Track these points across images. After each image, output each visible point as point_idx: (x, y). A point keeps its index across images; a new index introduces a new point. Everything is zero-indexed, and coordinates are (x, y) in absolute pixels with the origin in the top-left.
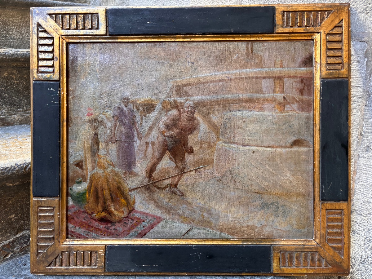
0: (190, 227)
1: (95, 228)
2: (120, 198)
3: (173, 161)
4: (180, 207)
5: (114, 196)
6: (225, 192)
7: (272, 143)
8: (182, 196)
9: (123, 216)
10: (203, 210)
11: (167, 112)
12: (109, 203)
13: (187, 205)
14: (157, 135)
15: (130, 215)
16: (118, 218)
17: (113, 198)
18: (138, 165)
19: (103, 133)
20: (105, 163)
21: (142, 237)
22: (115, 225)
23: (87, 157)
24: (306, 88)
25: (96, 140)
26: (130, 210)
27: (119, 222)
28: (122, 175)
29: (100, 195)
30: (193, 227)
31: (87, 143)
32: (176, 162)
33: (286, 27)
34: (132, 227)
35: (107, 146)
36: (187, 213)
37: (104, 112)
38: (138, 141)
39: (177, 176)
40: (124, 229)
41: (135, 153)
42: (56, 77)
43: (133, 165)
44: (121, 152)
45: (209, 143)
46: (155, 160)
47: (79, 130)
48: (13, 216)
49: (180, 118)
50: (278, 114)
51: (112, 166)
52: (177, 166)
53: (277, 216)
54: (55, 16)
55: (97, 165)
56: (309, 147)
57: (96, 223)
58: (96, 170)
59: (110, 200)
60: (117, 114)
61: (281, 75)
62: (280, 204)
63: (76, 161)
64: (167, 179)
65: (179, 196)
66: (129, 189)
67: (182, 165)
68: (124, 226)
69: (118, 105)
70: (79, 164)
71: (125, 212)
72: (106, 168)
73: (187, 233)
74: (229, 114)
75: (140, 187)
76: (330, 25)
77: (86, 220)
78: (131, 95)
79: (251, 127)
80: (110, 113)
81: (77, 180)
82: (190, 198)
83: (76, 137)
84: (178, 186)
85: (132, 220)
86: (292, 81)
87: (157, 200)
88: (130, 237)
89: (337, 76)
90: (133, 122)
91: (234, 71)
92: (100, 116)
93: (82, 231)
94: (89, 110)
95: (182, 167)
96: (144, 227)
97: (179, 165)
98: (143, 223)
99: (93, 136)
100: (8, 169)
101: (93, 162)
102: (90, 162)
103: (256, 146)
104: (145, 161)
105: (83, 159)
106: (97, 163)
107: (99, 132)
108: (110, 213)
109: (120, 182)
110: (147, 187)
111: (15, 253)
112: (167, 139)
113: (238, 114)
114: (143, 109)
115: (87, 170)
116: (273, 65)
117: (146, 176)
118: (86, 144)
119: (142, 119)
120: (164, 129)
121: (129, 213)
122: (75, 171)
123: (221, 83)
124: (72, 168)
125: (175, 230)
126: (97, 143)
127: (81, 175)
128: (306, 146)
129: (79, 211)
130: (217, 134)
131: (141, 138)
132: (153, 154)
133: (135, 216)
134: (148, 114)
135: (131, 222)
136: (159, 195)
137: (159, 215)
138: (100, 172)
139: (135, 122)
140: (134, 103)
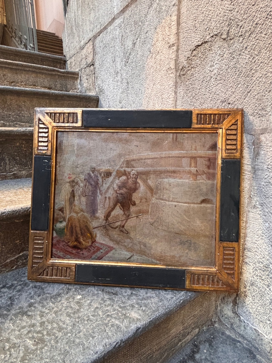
0: (132, 254)
1: (70, 252)
2: (87, 233)
3: (122, 210)
4: (126, 241)
5: (83, 231)
6: (156, 232)
7: (188, 201)
8: (127, 234)
9: (88, 245)
10: (141, 244)
11: (119, 178)
12: (80, 236)
13: (130, 240)
14: (112, 193)
16: (85, 246)
19: (78, 190)
20: (78, 209)
21: (100, 260)
23: (67, 205)
24: (212, 164)
25: (73, 195)
26: (93, 241)
27: (86, 249)
28: (89, 218)
29: (74, 231)
30: (134, 254)
32: (124, 211)
33: (199, 124)
34: (94, 252)
35: (80, 198)
36: (130, 245)
37: (79, 176)
38: (100, 196)
39: (124, 220)
40: (89, 254)
42: (49, 153)
44: (88, 203)
45: (146, 199)
46: (111, 209)
48: (18, 241)
49: (128, 182)
50: (193, 182)
51: (82, 211)
52: (124, 214)
53: (190, 250)
54: (50, 114)
55: (73, 210)
56: (213, 204)
58: (72, 214)
59: (80, 234)
60: (87, 178)
61: (195, 156)
62: (193, 241)
63: (60, 207)
64: (118, 222)
65: (125, 233)
66: (93, 227)
67: (128, 213)
68: (88, 252)
69: (88, 172)
70: (61, 210)
71: (89, 242)
72: (79, 213)
73: (130, 258)
74: (160, 180)
75: (100, 227)
76: (229, 123)
77: (64, 247)
79: (174, 189)
80: (82, 177)
82: (132, 235)
83: (60, 192)
84: (125, 227)
85: (94, 248)
86: (202, 160)
87: (111, 235)
88: (92, 259)
89: (232, 157)
90: (97, 183)
91: (164, 153)
92: (76, 179)
93: (61, 254)
94: (69, 175)
96: (102, 253)
97: (126, 213)
98: (101, 250)
99: (71, 191)
100: (16, 211)
102: (69, 208)
103: (177, 202)
105: (64, 206)
107: (75, 189)
108: (80, 243)
109: (87, 223)
110: (105, 226)
111: (18, 266)
112: (118, 195)
113: (166, 180)
114: (104, 175)
115: (66, 213)
116: (190, 149)
117: (104, 219)
118: (66, 197)
120: (117, 188)
121: (92, 243)
122: (58, 214)
123: (155, 160)
124: (57, 212)
125: (122, 256)
127: (62, 217)
128: (211, 203)
129: (60, 240)
130: (152, 193)
131: (102, 194)
132: (109, 205)
133: (96, 245)
134: (107, 178)
135: (93, 249)
136: (112, 232)
137: (112, 246)
138: (75, 215)
139: (98, 183)
140: (99, 171)
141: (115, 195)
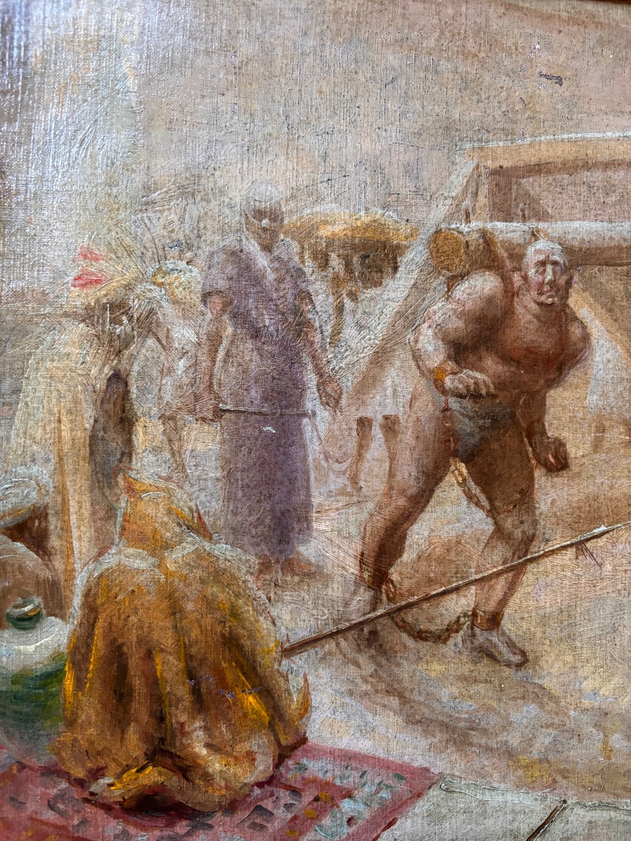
0: (553, 801)
2: (238, 690)
3: (482, 507)
4: (514, 716)
5: (208, 680)
8: (519, 666)
9: (251, 779)
10: (609, 725)
12: (183, 718)
13: (542, 706)
15: (282, 770)
16: (224, 792)
17: (203, 690)
18: (323, 527)
19: (155, 373)
20: (166, 519)
22: (211, 827)
23: (71, 490)
26: (287, 747)
27: (231, 807)
28: (249, 577)
29: (138, 683)
30: (565, 802)
31: (71, 421)
32: (492, 512)
34: (296, 829)
35: (173, 437)
36: (544, 740)
37: (160, 269)
38: (323, 414)
39: (499, 574)
41: (306, 473)
43: (297, 527)
44: (240, 465)
46: (402, 502)
47: (30, 354)
49: (509, 311)
51: (197, 532)
52: (500, 533)
55: (123, 528)
57: (113, 822)
58: (119, 552)
59: (186, 701)
60: (222, 284)
63: (14, 510)
64: (457, 589)
65: (509, 665)
66: (279, 644)
67: (522, 522)
68: (254, 826)
69: (230, 241)
70: (28, 528)
71: (259, 758)
72: (167, 546)
73: (541, 829)
75: (332, 635)
77: (61, 814)
78: (293, 197)
80: (187, 276)
81: (16, 607)
82: (553, 671)
83: (17, 391)
84: (503, 622)
85: (295, 792)
87: (412, 690)
92: (138, 291)
94: (85, 257)
95: (524, 532)
96: (350, 821)
97: (508, 523)
98: (347, 806)
99: (101, 385)
101: (102, 514)
102: (86, 513)
104: (355, 509)
105: (47, 500)
106: (120, 519)
107: (136, 368)
108: (186, 768)
109: (235, 614)
110: (366, 630)
112: (454, 403)
114: (348, 265)
115: (69, 553)
117: (359, 581)
118: (65, 427)
119: (340, 309)
120: (441, 357)
121: (280, 760)
125: (489, 822)
126: (122, 420)
127: (38, 583)
129: (22, 767)
131: (337, 402)
132: (391, 474)
133: (307, 775)
134: (366, 288)
135: (288, 807)
136: (422, 667)
137: (419, 762)
138: (138, 564)
139: (308, 323)
140: (305, 233)
141: (427, 406)
